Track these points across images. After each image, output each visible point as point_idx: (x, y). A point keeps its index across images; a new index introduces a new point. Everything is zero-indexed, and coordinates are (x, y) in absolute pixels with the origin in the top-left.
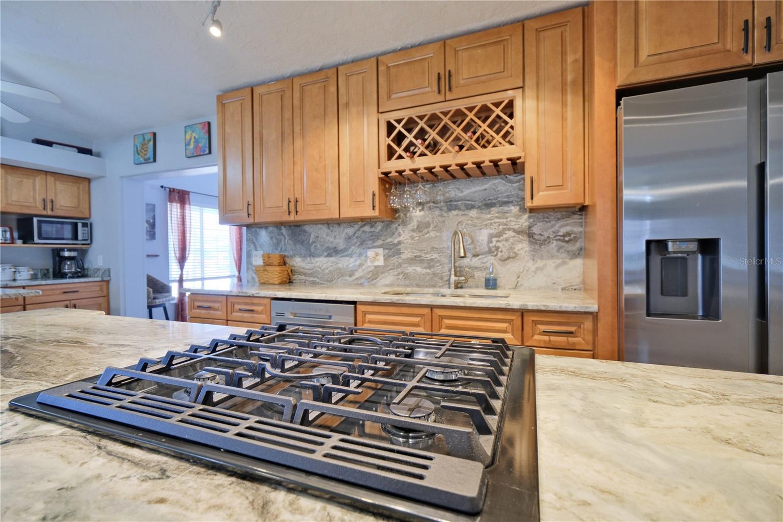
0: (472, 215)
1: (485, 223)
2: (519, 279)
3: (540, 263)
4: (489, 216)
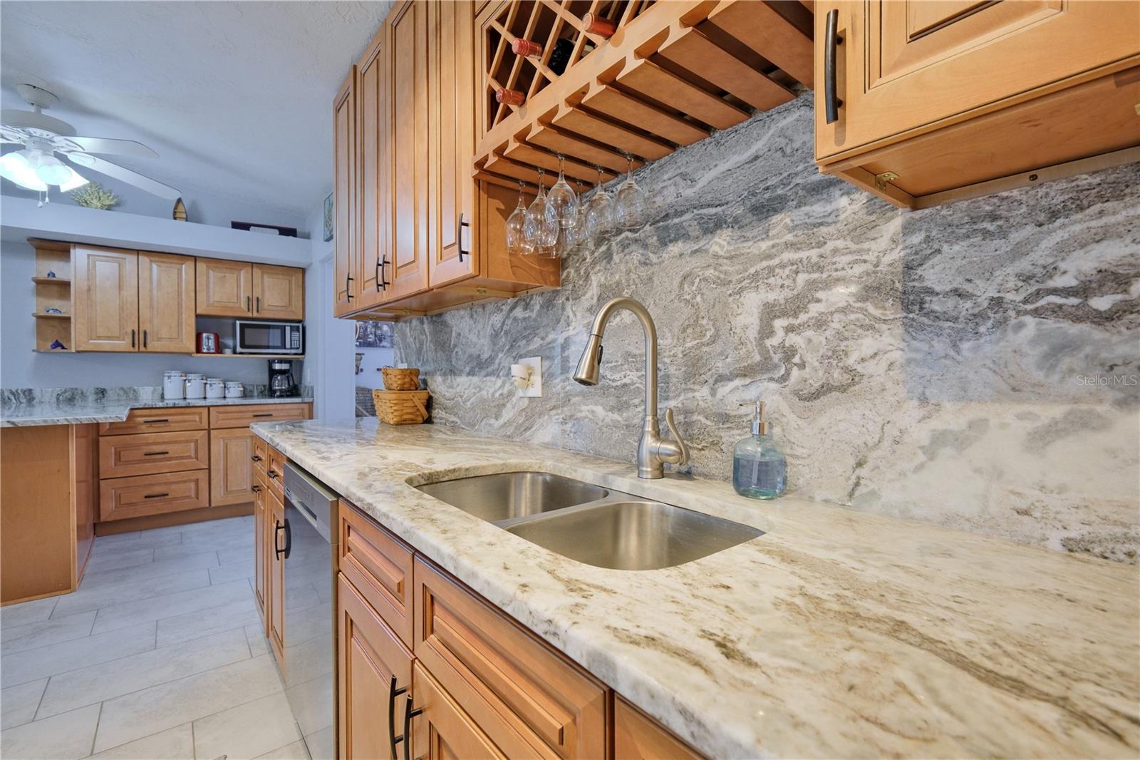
0: (715, 248)
1: (752, 271)
2: (862, 472)
4: (764, 245)
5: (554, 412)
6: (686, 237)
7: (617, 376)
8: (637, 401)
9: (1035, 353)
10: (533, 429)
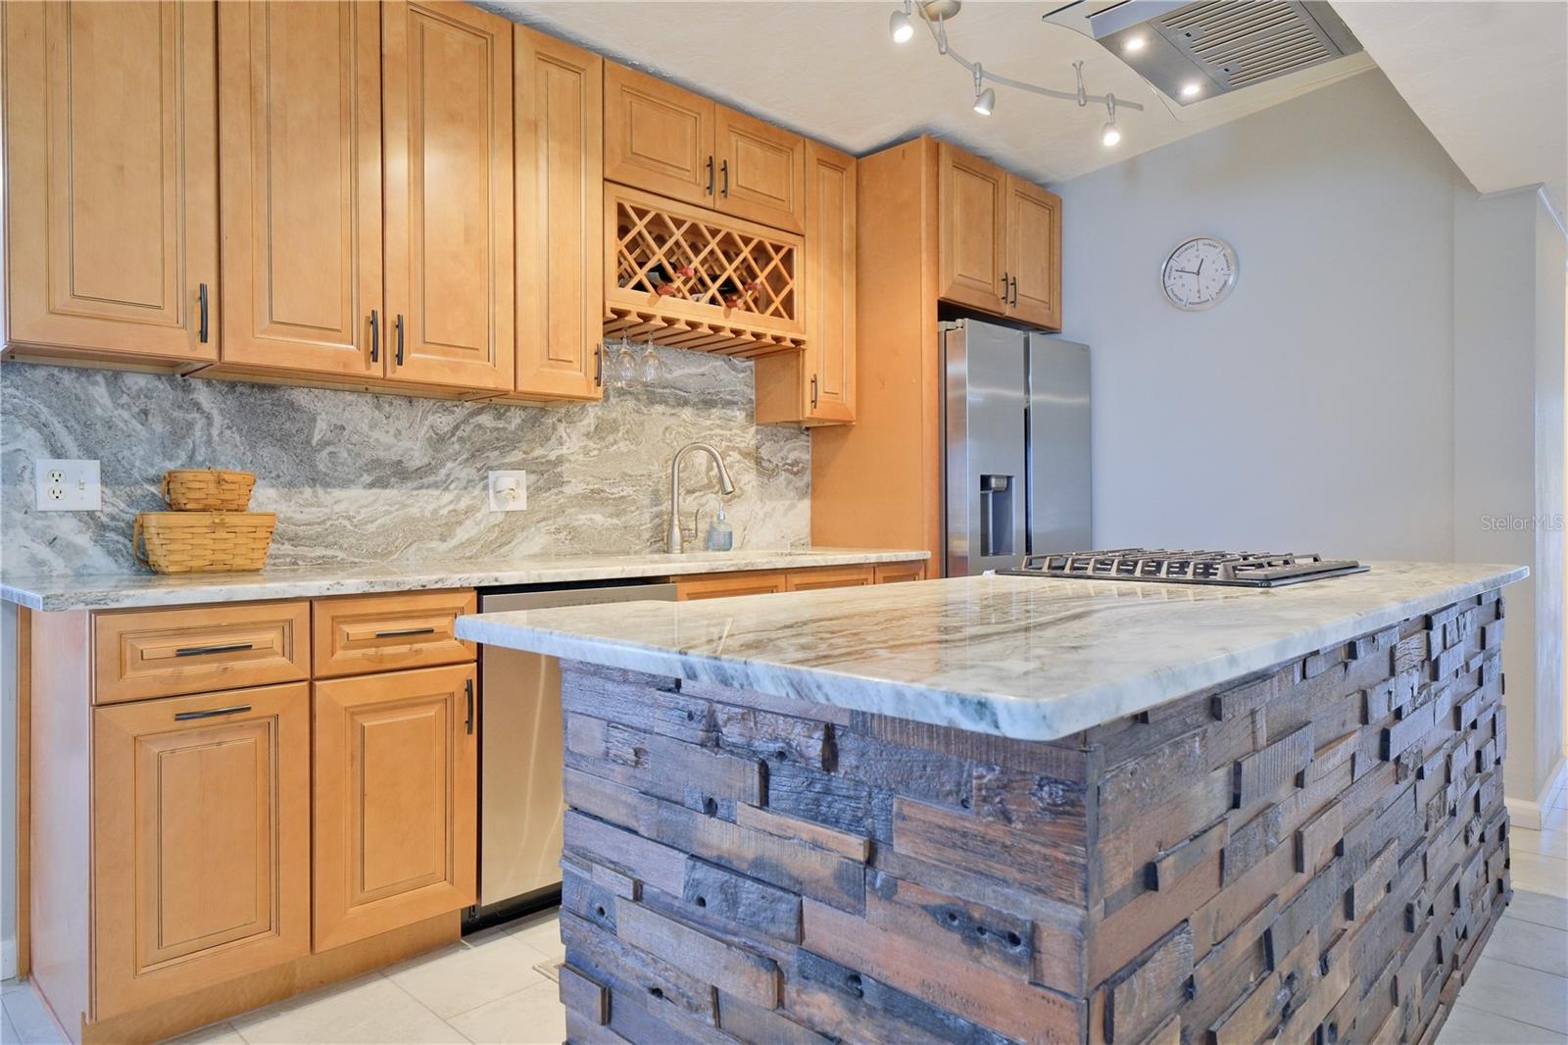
0: (684, 416)
1: (703, 434)
3: (769, 506)
4: (709, 422)
5: (543, 523)
6: (667, 403)
7: (614, 490)
8: (633, 508)
9: (785, 483)
10: (513, 543)
